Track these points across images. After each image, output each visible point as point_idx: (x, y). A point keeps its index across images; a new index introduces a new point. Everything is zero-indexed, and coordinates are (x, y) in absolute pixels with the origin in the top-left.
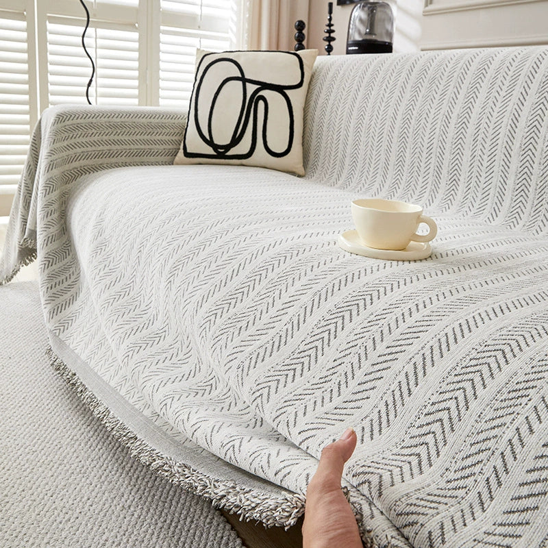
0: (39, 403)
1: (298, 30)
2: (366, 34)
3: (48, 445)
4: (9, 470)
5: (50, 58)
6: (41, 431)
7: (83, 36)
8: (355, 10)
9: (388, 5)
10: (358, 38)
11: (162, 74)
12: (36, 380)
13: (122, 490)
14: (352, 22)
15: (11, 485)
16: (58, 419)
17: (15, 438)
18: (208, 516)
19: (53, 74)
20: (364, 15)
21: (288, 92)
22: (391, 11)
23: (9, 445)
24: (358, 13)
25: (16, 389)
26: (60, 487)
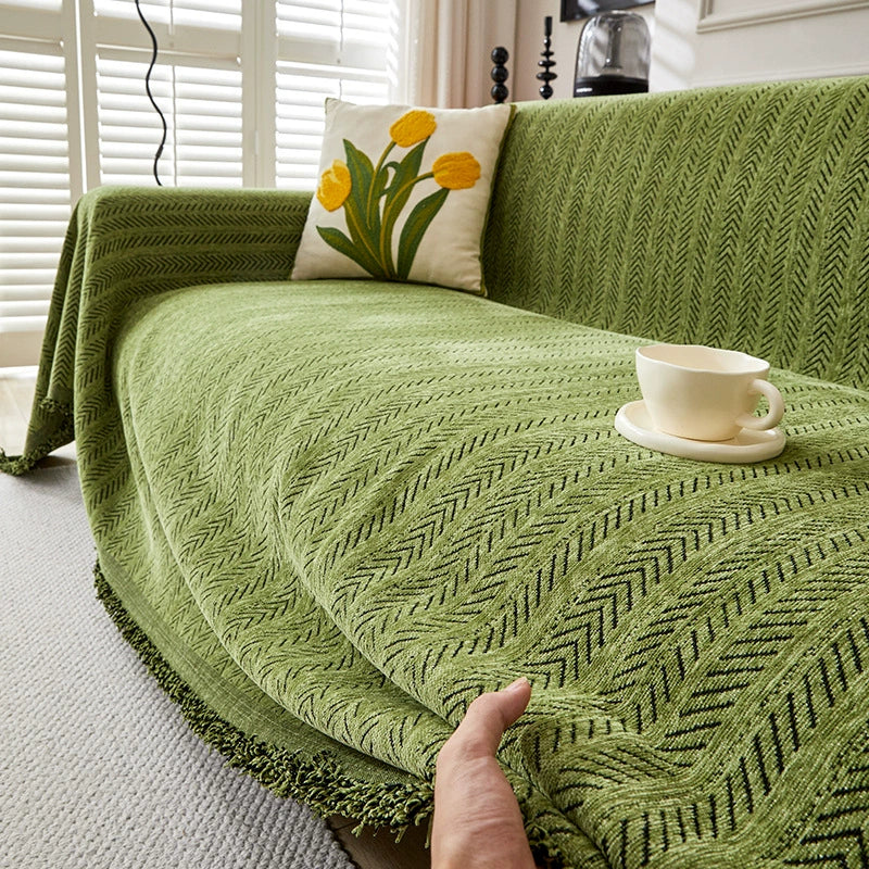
0: (64, 661)
1: (496, 62)
2: (606, 66)
3: (72, 730)
5: (102, 114)
6: (63, 706)
7: (147, 79)
8: (587, 27)
9: (641, 18)
10: (593, 73)
11: (280, 138)
12: (63, 624)
13: (184, 804)
14: (582, 48)
15: (8, 794)
16: (92, 687)
17: (20, 717)
18: (318, 850)
19: (107, 139)
20: (603, 37)
22: (647, 30)
24: (593, 32)
25: (30, 638)
26: (85, 798)
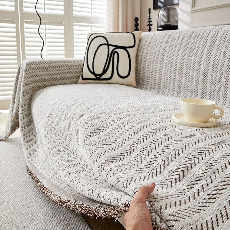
0: (20, 189)
1: (135, 21)
2: (166, 22)
4: (7, 216)
5: (26, 39)
6: (21, 200)
7: (39, 29)
8: (160, 11)
9: (176, 8)
10: (163, 24)
11: (75, 44)
12: (19, 179)
14: (159, 17)
15: (7, 223)
16: (28, 195)
17: (10, 203)
19: (27, 46)
20: (165, 14)
21: (128, 49)
22: (177, 11)
23: (7, 206)
24: (162, 12)
25: (11, 183)
26: (28, 224)
